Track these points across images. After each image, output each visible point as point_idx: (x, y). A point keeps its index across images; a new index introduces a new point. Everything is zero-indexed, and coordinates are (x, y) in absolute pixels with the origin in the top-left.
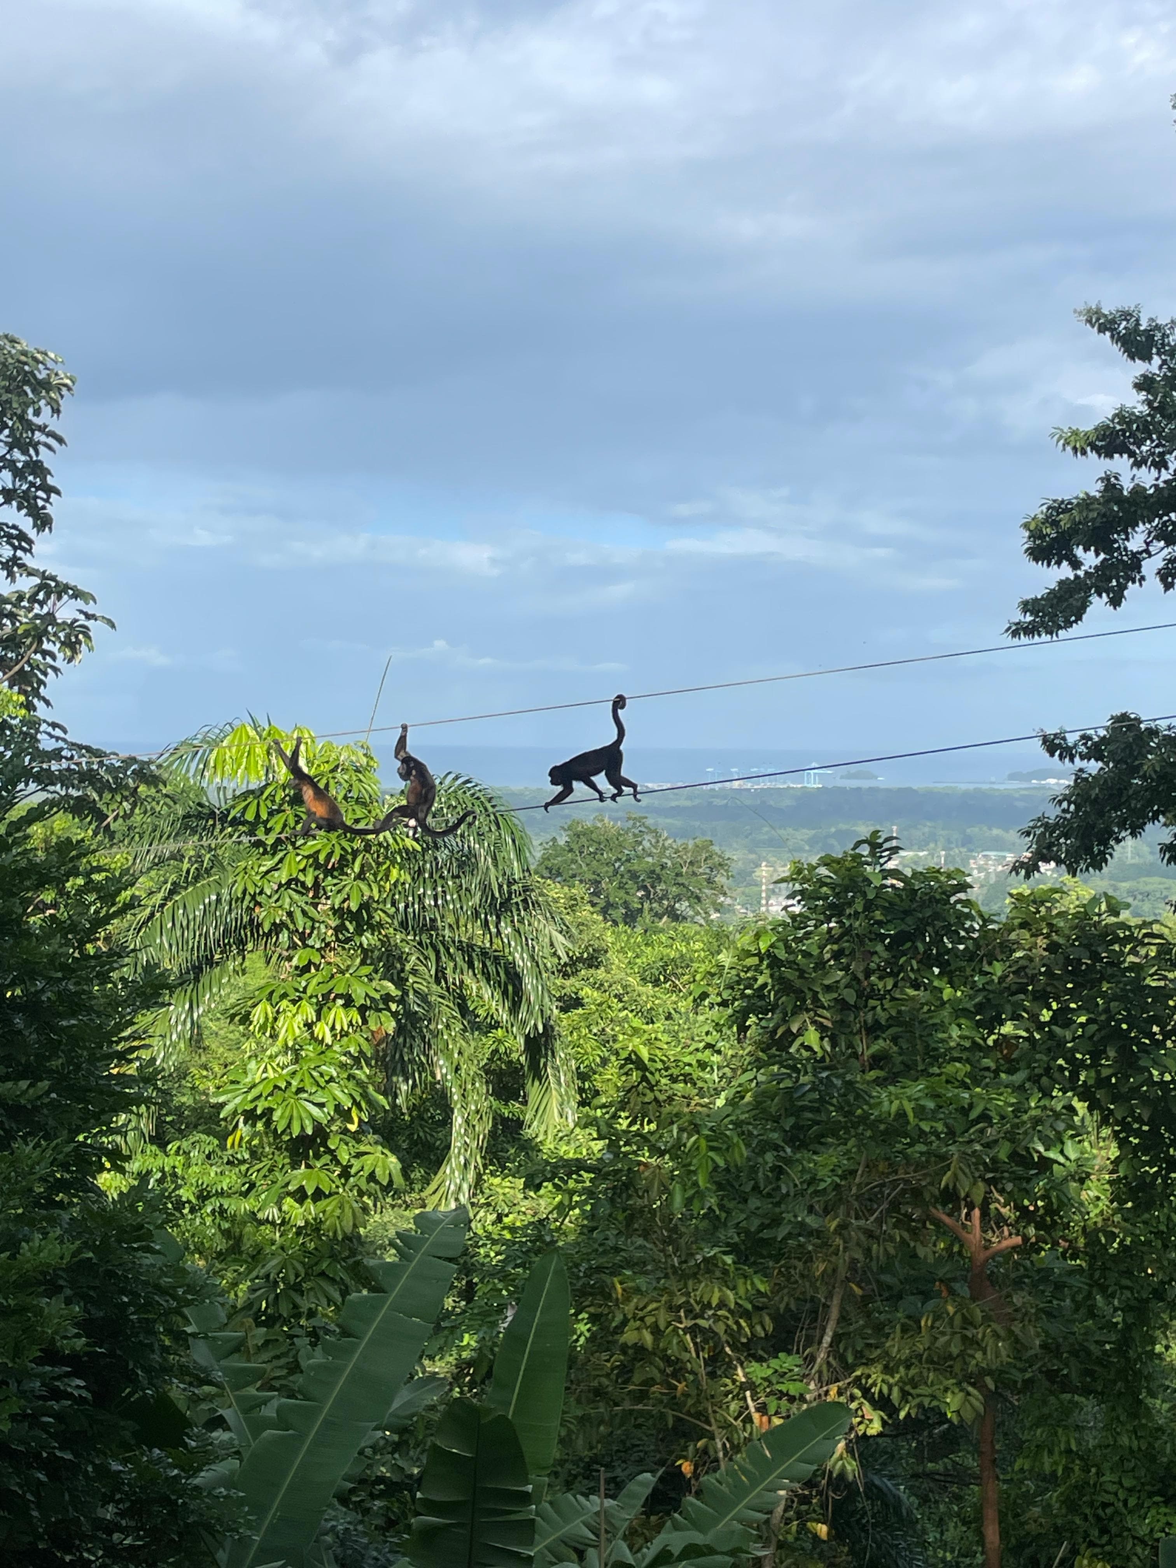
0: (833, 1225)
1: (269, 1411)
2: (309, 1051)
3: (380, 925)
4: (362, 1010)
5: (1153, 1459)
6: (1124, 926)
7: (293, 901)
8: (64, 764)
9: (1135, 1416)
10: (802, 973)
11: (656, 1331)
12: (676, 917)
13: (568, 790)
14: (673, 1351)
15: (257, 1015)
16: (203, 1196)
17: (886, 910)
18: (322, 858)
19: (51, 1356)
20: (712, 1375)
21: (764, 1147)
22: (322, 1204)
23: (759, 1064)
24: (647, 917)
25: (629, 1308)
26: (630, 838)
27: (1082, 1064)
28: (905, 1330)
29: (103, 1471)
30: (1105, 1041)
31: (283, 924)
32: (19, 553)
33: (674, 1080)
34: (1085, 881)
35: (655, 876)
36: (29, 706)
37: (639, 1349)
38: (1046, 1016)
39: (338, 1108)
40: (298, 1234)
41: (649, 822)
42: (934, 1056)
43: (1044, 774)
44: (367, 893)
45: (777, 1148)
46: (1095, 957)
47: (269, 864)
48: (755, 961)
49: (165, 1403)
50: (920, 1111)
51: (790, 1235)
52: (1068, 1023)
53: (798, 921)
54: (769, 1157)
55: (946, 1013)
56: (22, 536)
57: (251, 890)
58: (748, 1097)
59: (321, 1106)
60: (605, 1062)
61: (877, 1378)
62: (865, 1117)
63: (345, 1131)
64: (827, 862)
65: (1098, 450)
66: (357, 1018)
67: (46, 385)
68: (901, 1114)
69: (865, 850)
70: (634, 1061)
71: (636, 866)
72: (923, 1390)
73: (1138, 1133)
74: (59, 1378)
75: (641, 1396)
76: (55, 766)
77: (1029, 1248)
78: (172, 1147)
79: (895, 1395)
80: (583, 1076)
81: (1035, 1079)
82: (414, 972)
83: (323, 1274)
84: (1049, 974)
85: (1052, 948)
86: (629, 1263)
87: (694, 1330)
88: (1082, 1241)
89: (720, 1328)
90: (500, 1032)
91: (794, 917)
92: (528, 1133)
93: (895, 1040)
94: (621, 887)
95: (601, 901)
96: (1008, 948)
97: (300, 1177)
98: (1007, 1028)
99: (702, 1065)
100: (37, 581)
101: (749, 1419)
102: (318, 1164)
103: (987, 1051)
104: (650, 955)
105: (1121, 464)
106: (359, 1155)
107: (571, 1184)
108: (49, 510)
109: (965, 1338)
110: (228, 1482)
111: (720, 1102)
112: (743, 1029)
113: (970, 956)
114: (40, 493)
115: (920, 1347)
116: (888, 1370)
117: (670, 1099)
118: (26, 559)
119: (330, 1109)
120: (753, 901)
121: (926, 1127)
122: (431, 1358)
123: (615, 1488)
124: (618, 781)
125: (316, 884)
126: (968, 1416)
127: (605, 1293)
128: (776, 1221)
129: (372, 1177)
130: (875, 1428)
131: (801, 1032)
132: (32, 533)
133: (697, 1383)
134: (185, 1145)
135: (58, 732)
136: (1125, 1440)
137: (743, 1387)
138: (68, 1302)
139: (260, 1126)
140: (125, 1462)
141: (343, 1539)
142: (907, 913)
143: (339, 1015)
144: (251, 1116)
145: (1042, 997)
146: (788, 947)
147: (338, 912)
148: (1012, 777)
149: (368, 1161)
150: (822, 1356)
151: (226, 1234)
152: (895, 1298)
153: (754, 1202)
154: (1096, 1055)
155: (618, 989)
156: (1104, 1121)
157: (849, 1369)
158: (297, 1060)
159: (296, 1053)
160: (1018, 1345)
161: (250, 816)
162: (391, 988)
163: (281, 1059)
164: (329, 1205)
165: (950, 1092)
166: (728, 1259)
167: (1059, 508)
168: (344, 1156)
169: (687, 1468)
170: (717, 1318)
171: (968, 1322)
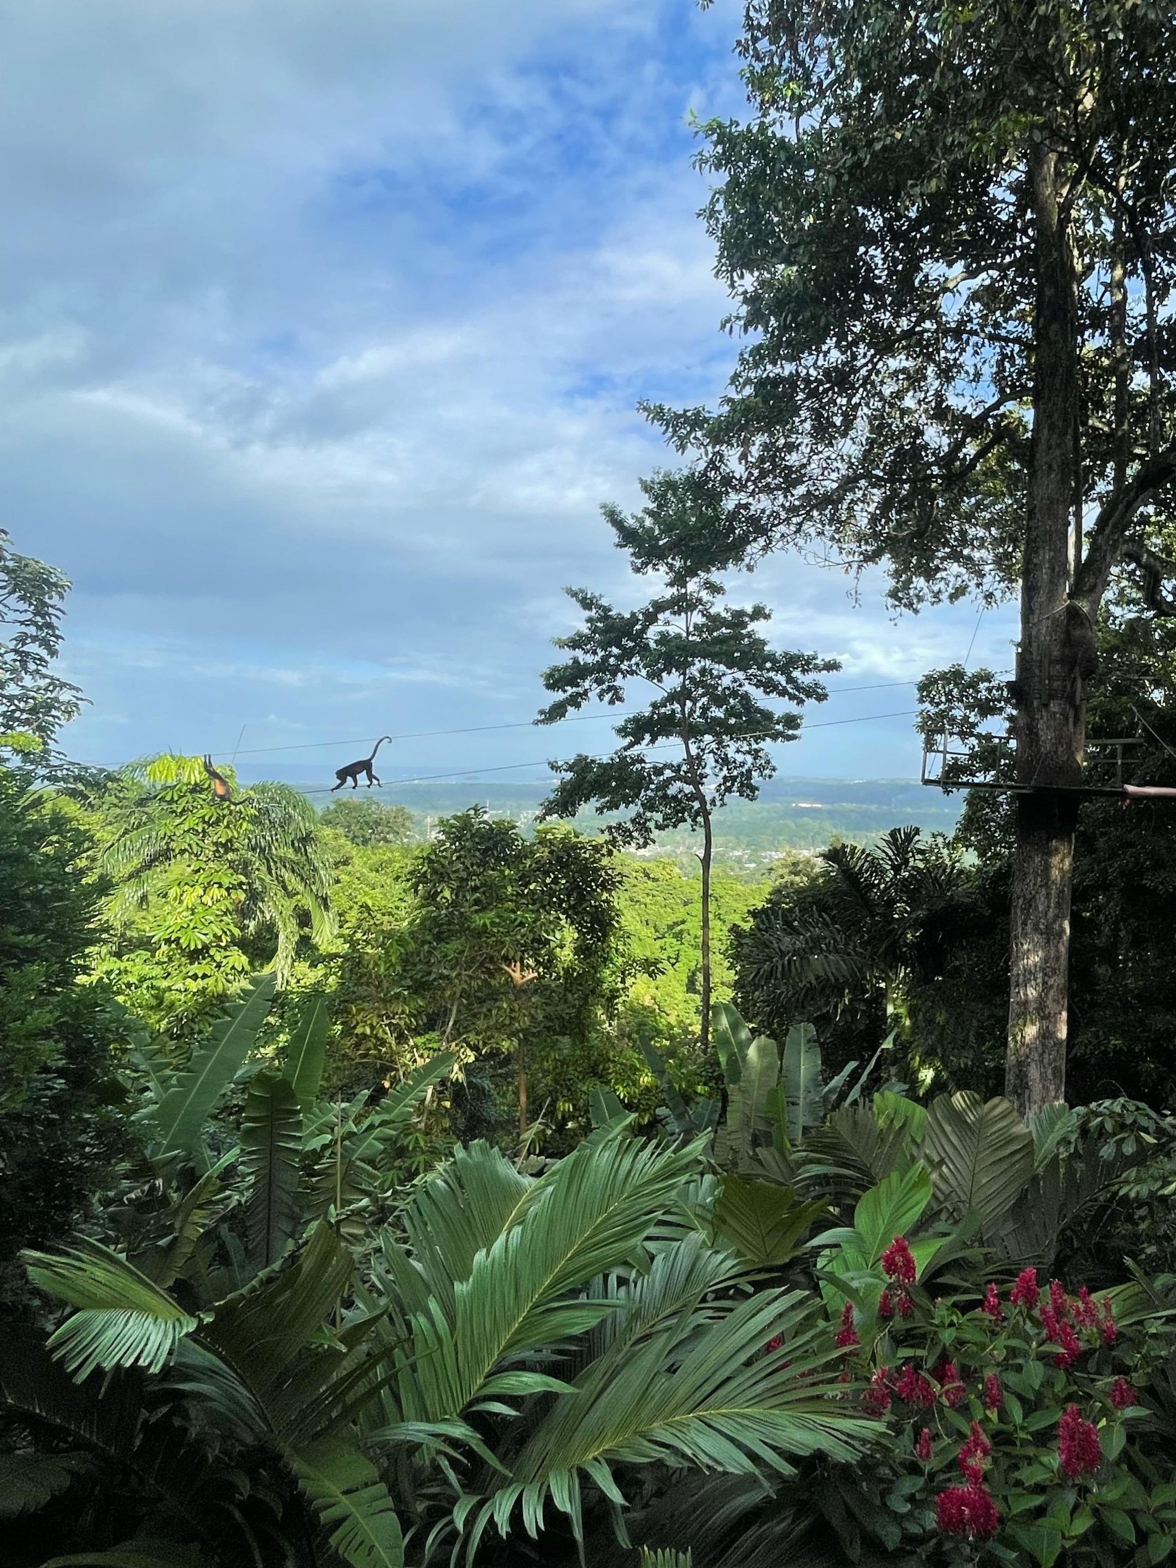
0: (454, 974)
1: (174, 1081)
2: (200, 909)
3: (237, 850)
4: (228, 889)
5: (589, 1060)
6: (580, 842)
7: (191, 839)
8: (65, 772)
9: (583, 1042)
10: (443, 866)
11: (372, 1027)
12: (387, 841)
13: (344, 781)
14: (380, 1034)
15: (172, 893)
16: (142, 980)
17: (481, 838)
18: (206, 819)
19: (46, 1069)
20: (398, 1044)
21: (424, 943)
22: (206, 980)
23: (423, 906)
24: (373, 841)
25: (359, 1018)
26: (365, 806)
27: (563, 901)
28: (486, 1016)
29: (80, 1119)
30: (572, 890)
31: (185, 850)
32: (40, 667)
33: (384, 915)
34: (569, 822)
35: (377, 823)
36: (45, 743)
37: (364, 1035)
38: (548, 880)
39: (215, 935)
40: (194, 995)
41: (375, 799)
42: (500, 900)
43: (552, 778)
44: (230, 835)
45: (430, 943)
46: (569, 855)
47: (178, 821)
48: (420, 861)
49: (114, 1083)
50: (493, 924)
51: (435, 980)
52: (557, 883)
53: (442, 843)
54: (426, 947)
55: (506, 881)
56: (41, 659)
57: (169, 834)
58: (418, 921)
59: (206, 934)
60: (351, 908)
61: (473, 1038)
62: (468, 928)
63: (219, 946)
64: (455, 817)
65: (569, 647)
66: (225, 893)
67: (55, 585)
68: (485, 925)
69: (472, 812)
70: (365, 907)
71: (367, 819)
72: (493, 1040)
73: (586, 927)
74: (49, 1080)
75: (365, 1056)
76: (59, 774)
77: (541, 977)
78: (125, 958)
79: (481, 1043)
80: (340, 915)
81: (544, 907)
82: (258, 869)
83: (207, 1013)
84: (550, 863)
85: (552, 852)
86: (360, 998)
87: (390, 1025)
88: (562, 973)
89: (402, 1023)
90: (299, 896)
91: (439, 841)
92: (314, 941)
93: (484, 893)
94: (361, 828)
95: (351, 835)
96: (533, 853)
97: (195, 968)
98: (532, 887)
99: (397, 908)
100: (48, 681)
101: (415, 1061)
102: (204, 962)
103: (523, 896)
104: (375, 859)
105: (579, 653)
106: (226, 957)
107: (332, 964)
108: (57, 647)
109: (511, 1018)
110: (150, 1117)
111: (405, 923)
112: (416, 892)
113: (517, 857)
114: (53, 638)
115: (492, 1023)
116: (477, 1034)
117: (382, 923)
118: (44, 671)
119: (211, 936)
120: (423, 833)
121: (495, 930)
122: (264, 1047)
123: (349, 1098)
124: (370, 777)
125: (204, 831)
126: (512, 1049)
127: (348, 1012)
128: (429, 973)
129: (233, 968)
130: (472, 1059)
131: (441, 891)
132: (48, 658)
133: (391, 1047)
134: (132, 956)
135: (61, 756)
136: (578, 1052)
137: (412, 1048)
138: (56, 1042)
139: (173, 946)
140: (93, 1113)
141: (213, 1136)
142: (490, 839)
143: (215, 892)
144: (168, 941)
145: (547, 874)
146: (436, 855)
147: (216, 844)
148: (538, 779)
149: (231, 959)
150: (448, 1030)
151: (155, 997)
152: (482, 1001)
153: (419, 967)
154: (569, 896)
155: (358, 875)
156: (572, 923)
157: (460, 1035)
158: (193, 914)
159: (192, 910)
160: (533, 1018)
161: (168, 798)
162: (243, 878)
163: (185, 914)
164: (210, 981)
165: (506, 915)
166: (406, 993)
167: (556, 669)
168: (218, 958)
169: (387, 1084)
170: (400, 1019)
171: (512, 1010)
